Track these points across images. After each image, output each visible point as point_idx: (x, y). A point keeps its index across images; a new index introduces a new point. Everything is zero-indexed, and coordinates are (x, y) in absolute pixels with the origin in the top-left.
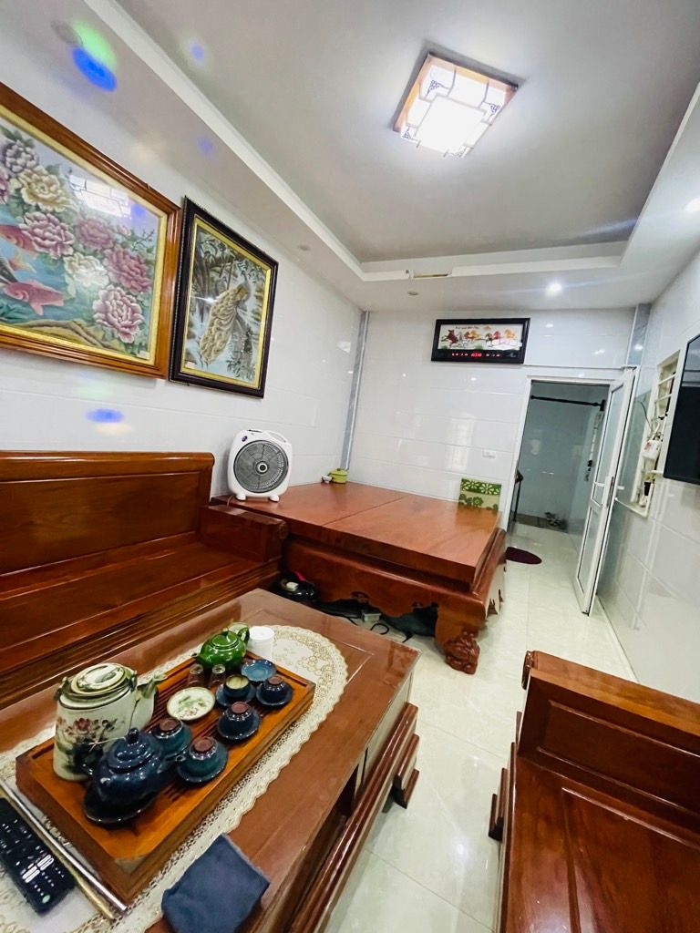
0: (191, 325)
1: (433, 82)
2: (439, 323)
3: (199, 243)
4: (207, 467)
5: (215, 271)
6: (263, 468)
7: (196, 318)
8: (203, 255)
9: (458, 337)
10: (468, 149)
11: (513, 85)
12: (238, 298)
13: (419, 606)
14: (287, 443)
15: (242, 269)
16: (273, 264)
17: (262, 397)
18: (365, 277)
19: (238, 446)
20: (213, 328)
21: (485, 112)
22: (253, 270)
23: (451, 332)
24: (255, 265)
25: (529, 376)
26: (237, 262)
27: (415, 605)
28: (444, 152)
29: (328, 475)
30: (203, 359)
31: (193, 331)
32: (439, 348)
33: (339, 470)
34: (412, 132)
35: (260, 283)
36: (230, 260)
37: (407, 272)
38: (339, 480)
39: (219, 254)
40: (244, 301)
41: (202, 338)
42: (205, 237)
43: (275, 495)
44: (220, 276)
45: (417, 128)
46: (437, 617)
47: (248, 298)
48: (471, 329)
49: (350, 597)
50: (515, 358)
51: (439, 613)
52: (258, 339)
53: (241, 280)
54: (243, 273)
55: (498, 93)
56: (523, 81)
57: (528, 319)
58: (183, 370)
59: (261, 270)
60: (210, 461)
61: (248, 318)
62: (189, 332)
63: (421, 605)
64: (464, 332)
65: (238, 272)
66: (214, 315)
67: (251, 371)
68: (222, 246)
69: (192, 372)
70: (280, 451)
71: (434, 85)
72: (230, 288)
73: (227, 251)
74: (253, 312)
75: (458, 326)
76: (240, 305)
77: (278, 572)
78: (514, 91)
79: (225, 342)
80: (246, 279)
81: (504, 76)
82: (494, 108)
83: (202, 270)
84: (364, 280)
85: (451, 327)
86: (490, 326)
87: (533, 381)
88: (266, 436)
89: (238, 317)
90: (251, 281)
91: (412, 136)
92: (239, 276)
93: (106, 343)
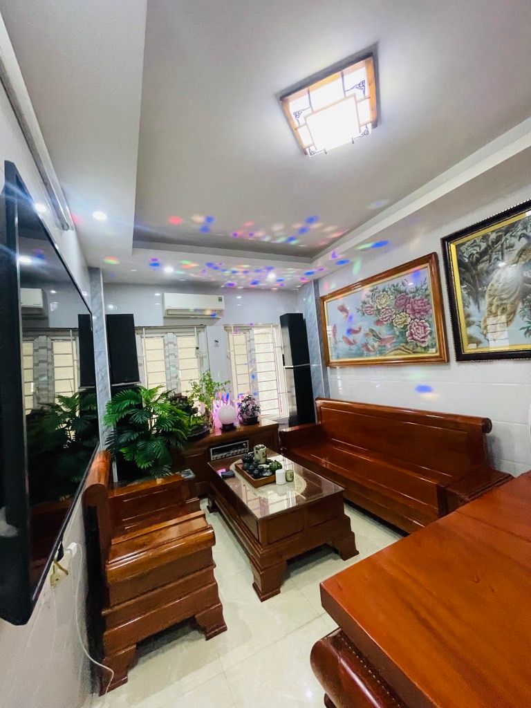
0: (468, 316)
8: (466, 261)
26: (509, 235)
31: (471, 319)
41: (482, 321)
58: (465, 351)
73: (492, 237)
83: (469, 271)
93: (415, 351)
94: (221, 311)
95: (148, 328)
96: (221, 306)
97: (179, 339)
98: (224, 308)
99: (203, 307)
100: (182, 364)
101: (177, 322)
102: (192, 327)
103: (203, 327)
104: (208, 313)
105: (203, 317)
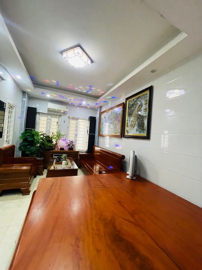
12: (139, 109)
20: (132, 122)
30: (130, 131)
31: (128, 125)
40: (141, 109)
42: (130, 102)
47: (142, 107)
52: (146, 118)
67: (144, 130)
68: (134, 100)
79: (135, 124)
90: (143, 101)
93: (116, 133)
94: (67, 112)
95: (42, 113)
96: (67, 110)
97: (52, 118)
98: (68, 111)
99: (60, 109)
100: (52, 127)
101: (51, 113)
102: (57, 115)
103: (61, 116)
104: (62, 111)
105: (61, 113)
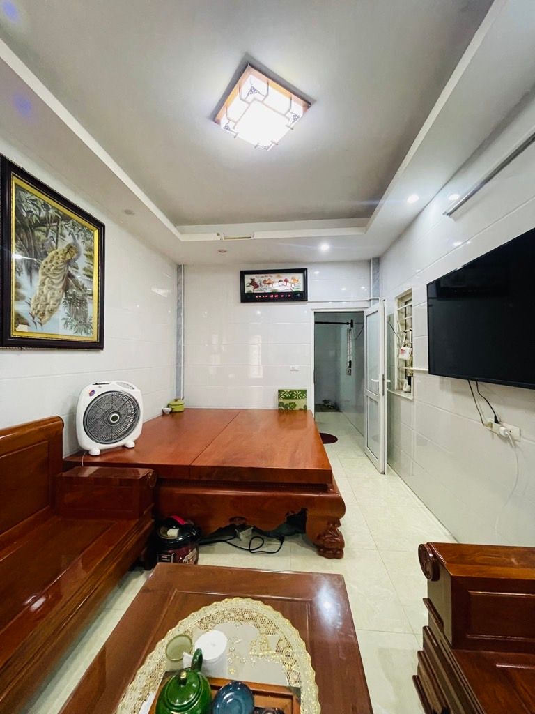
0: (18, 286)
1: (252, 88)
2: (243, 273)
3: (19, 201)
4: (57, 432)
5: (40, 230)
6: (114, 418)
7: (24, 278)
8: (25, 214)
9: (259, 283)
10: (274, 145)
11: (308, 103)
12: (68, 257)
13: (291, 514)
14: (136, 390)
15: (70, 229)
16: (100, 226)
17: (102, 348)
18: (183, 238)
19: (84, 402)
20: (45, 288)
21: (289, 119)
22: (80, 230)
23: (253, 280)
24: (83, 226)
25: (312, 309)
26: (63, 223)
27: (288, 514)
28: (256, 144)
29: (168, 407)
30: (37, 320)
31: (21, 291)
32: (246, 292)
33: (176, 400)
34: (231, 125)
35: (89, 242)
36: (56, 220)
37: (218, 234)
38: (177, 409)
39: (43, 214)
40: (75, 260)
41: (33, 298)
42: (25, 196)
43: (129, 441)
44: (47, 236)
45: (236, 123)
46: (306, 518)
47: (79, 256)
48: (267, 277)
49: (228, 524)
50: (300, 297)
51: (307, 516)
52: (92, 295)
53: (69, 240)
54: (70, 233)
55: (298, 107)
56: (315, 101)
57: (306, 269)
58: (14, 334)
59: (88, 230)
60: (58, 425)
61: (80, 277)
62: (17, 293)
63: (293, 512)
64: (262, 279)
65: (66, 232)
66: (44, 274)
67: (89, 326)
68: (46, 205)
69: (24, 335)
70: (129, 399)
71: (253, 90)
72: (59, 247)
73: (51, 211)
74: (84, 269)
75: (257, 275)
76: (72, 263)
77: (153, 521)
78: (309, 107)
79: (58, 300)
80: (74, 239)
81: (303, 96)
82: (296, 117)
83: (26, 230)
84: (182, 240)
85: (253, 276)
86: (281, 275)
87: (315, 313)
88: (114, 386)
89: (70, 276)
90: (79, 241)
91: (231, 129)
92: (67, 236)
